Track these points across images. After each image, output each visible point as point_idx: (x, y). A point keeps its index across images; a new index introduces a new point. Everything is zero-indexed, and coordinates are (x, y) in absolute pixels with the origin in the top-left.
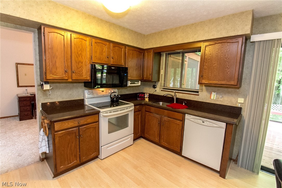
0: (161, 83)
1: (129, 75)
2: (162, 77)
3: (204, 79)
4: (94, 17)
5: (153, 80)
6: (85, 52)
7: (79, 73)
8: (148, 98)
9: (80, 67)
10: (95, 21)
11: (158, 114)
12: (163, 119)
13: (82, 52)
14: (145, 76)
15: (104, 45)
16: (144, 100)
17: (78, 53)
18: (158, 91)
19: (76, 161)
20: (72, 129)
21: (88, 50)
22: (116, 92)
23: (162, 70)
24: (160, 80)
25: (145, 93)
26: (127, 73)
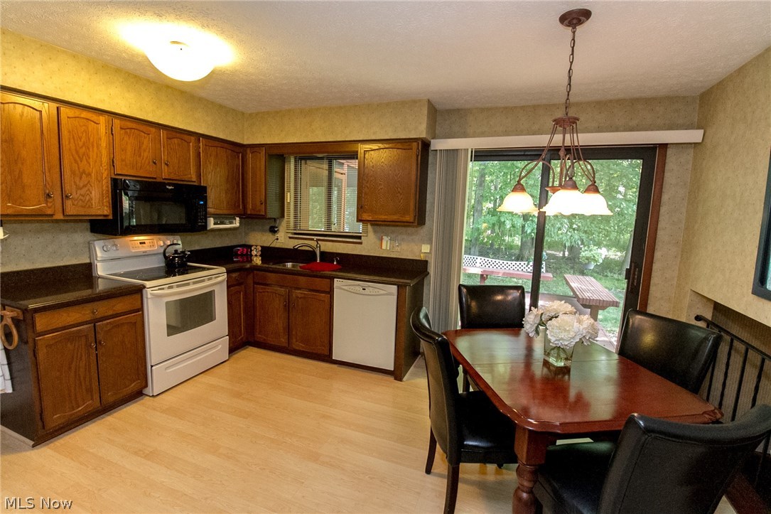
0: (288, 222)
1: (210, 204)
2: (289, 208)
3: (365, 212)
4: (118, 70)
5: (269, 216)
6: (95, 148)
7: (81, 200)
8: (260, 256)
9: (85, 186)
10: (121, 80)
11: (281, 286)
12: (294, 295)
13: (89, 149)
14: (250, 206)
15: (145, 133)
16: (251, 260)
17: (77, 152)
18: (283, 240)
19: (91, 402)
20: (79, 328)
21: (104, 144)
22: (178, 243)
23: (289, 194)
24: (286, 215)
25: (252, 246)
26: (205, 199)
